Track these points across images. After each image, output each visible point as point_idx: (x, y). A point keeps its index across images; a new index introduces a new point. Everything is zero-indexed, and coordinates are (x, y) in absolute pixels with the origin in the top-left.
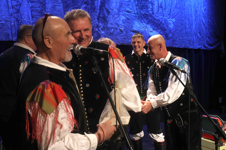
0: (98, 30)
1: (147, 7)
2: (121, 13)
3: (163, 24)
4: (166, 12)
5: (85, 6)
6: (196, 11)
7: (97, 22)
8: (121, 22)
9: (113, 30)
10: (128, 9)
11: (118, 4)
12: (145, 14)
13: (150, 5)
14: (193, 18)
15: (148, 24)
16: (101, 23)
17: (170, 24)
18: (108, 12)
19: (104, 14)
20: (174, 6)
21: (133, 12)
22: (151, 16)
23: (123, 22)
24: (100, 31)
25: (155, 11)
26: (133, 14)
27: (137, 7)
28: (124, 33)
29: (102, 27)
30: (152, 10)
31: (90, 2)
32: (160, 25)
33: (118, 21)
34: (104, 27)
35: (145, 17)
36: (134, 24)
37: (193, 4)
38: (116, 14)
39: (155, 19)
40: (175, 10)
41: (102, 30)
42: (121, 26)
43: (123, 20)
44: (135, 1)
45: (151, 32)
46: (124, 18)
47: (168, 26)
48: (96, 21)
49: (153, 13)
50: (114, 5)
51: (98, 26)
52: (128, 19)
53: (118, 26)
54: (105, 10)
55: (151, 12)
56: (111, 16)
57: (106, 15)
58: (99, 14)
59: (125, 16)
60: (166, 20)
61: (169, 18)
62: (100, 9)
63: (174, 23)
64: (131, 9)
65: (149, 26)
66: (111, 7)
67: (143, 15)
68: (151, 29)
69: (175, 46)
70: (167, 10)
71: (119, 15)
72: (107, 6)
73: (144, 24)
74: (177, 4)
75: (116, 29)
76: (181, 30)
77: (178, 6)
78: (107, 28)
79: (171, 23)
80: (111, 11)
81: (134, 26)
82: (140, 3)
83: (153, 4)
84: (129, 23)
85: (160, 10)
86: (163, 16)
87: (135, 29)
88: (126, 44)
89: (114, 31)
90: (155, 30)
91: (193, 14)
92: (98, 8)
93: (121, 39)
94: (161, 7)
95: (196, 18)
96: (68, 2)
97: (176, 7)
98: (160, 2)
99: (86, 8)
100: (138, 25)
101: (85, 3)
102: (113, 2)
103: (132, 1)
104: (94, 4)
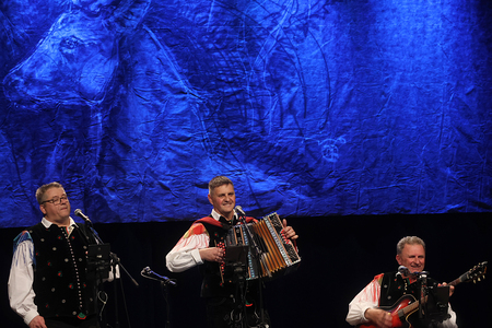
0: (102, 192)
1: (245, 119)
2: (161, 145)
3: (302, 155)
5: (63, 142)
7: (97, 175)
8: (162, 167)
9: (141, 188)
10: (183, 133)
11: (152, 125)
12: (236, 137)
13: (253, 114)
15: (245, 162)
16: (109, 175)
17: (327, 152)
18: (126, 148)
19: (114, 153)
20: (341, 101)
21: (198, 138)
22: (258, 140)
23: (169, 166)
24: (107, 194)
25: (270, 124)
26: (197, 144)
27: (211, 124)
28: (174, 191)
29: (110, 185)
30: (260, 122)
31: (77, 132)
32: (288, 160)
33: (155, 165)
34: (114, 182)
35: (238, 145)
36: (203, 167)
38: (148, 149)
39: (272, 146)
41: (112, 190)
42: (163, 176)
43: (168, 161)
44: (201, 110)
45: (259, 181)
46: (171, 156)
47: (319, 161)
48: (94, 173)
49: (263, 132)
50: (140, 129)
51: (99, 184)
52: (184, 157)
53: (156, 176)
54: (116, 144)
55: (255, 131)
56: (134, 155)
57: (121, 155)
58: (102, 155)
59: (174, 151)
60: (310, 145)
61: (324, 138)
62: (103, 144)
63: (342, 149)
64: (190, 131)
65: (251, 168)
66: (133, 135)
67: (231, 141)
68: (259, 175)
69: (349, 212)
71: (156, 149)
72: (120, 135)
73: (235, 163)
74: (351, 94)
75: (151, 185)
76: (374, 165)
77: (356, 99)
78: (124, 185)
79: (330, 149)
80: (132, 144)
81: (203, 171)
82: (219, 113)
83: (260, 108)
84: (187, 166)
85: (290, 120)
86: (301, 134)
87: (204, 179)
88: (181, 219)
89: (144, 190)
90: (271, 174)
92: (99, 142)
93: (166, 207)
94: (292, 112)
96: (23, 140)
97: (347, 103)
98: (286, 97)
99: (65, 146)
100: (215, 170)
101: (64, 136)
102: (136, 123)
103: (194, 111)
104: (86, 135)
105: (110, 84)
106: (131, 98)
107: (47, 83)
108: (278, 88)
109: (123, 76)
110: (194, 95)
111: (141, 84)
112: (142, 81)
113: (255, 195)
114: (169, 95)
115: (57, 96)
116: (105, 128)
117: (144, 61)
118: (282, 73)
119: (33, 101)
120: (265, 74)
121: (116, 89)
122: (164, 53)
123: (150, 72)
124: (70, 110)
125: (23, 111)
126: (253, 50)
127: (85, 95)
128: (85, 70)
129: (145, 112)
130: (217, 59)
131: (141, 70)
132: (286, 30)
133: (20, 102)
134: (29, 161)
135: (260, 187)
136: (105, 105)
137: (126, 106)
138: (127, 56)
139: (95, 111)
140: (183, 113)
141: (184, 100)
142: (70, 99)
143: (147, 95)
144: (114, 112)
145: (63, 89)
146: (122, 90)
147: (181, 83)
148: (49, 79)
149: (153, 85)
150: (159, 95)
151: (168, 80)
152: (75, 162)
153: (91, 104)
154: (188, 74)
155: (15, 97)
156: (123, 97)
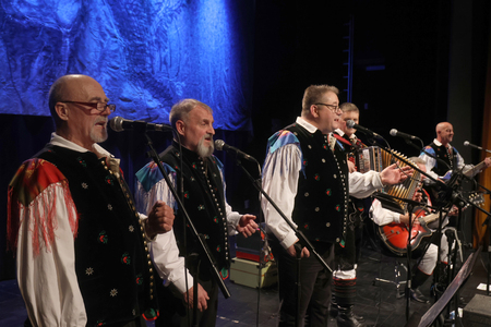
1: (144, 63)
2: (103, 69)
3: (168, 90)
4: (173, 71)
5: (44, 54)
6: (215, 72)
10: (114, 64)
11: (98, 54)
12: (141, 72)
13: (148, 59)
14: (211, 82)
15: (145, 88)
17: (178, 89)
20: (183, 62)
21: (123, 69)
22: (150, 76)
23: (107, 84)
25: (156, 69)
26: (121, 72)
27: (129, 61)
30: (151, 66)
31: (53, 49)
32: (163, 91)
35: (141, 77)
36: (124, 88)
37: (210, 61)
38: (96, 71)
39: (156, 81)
40: (186, 68)
43: (106, 80)
44: (124, 51)
45: (150, 101)
46: (108, 77)
47: (175, 93)
49: (153, 72)
50: (92, 55)
52: (114, 79)
54: (77, 63)
55: (149, 70)
59: (110, 75)
60: (171, 84)
61: (177, 81)
62: (70, 61)
63: (183, 89)
64: (119, 63)
65: (146, 92)
66: (87, 59)
67: (138, 74)
68: (150, 97)
70: (174, 68)
71: (100, 71)
72: (80, 57)
73: (139, 88)
74: (188, 59)
77: (190, 63)
79: (180, 88)
80: (87, 65)
81: (124, 91)
82: (134, 56)
83: (152, 58)
84: (116, 86)
85: (164, 67)
86: (168, 77)
87: (125, 95)
91: (211, 76)
92: (67, 59)
94: (165, 63)
95: (215, 82)
96: (16, 46)
97: (186, 64)
98: (163, 54)
99: (45, 57)
100: (130, 90)
101: (45, 49)
102: (90, 51)
103: (121, 50)
104: (59, 52)
105: (76, 20)
106: (87, 33)
107: (34, 7)
108: (160, 47)
109: (83, 16)
110: (121, 40)
111: (93, 25)
112: (94, 23)
113: (149, 109)
114: (109, 37)
115: (41, 19)
116: (71, 50)
117: (96, 11)
118: (162, 40)
119: (24, 18)
120: (154, 38)
121: (79, 24)
122: (106, 8)
123: (98, 19)
124: (49, 31)
125: (16, 23)
126: (150, 22)
127: (60, 23)
128: (60, 4)
129: (95, 45)
130: (132, 21)
131: (93, 15)
132: (165, 15)
133: (14, 16)
134: (19, 63)
135: (151, 105)
136: (72, 34)
137: (84, 37)
138: (86, 3)
139: (65, 37)
140: (116, 51)
141: (116, 44)
142: (50, 23)
143: (96, 34)
144: (77, 40)
145: (45, 15)
146: (82, 26)
147: (115, 31)
148: (36, 4)
149: (100, 28)
150: (103, 35)
151: (108, 27)
152: (51, 71)
153: (63, 30)
154: (118, 27)
155: (10, 11)
156: (83, 31)
